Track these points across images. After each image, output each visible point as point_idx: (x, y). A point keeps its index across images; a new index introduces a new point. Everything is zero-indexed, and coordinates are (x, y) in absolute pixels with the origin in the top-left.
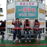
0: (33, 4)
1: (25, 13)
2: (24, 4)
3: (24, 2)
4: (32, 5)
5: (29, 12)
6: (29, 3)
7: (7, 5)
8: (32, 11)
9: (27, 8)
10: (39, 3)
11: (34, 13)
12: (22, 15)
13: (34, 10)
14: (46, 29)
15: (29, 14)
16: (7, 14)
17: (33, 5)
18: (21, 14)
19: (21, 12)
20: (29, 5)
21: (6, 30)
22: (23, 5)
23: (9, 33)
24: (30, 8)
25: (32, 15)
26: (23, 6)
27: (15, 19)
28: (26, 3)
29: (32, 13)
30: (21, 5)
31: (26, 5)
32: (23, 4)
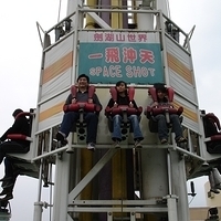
0: (143, 37)
1: (114, 64)
2: (110, 38)
3: (110, 33)
4: (138, 42)
6: (126, 34)
7: (44, 54)
8: (139, 58)
9: (121, 51)
10: (163, 34)
12: (101, 74)
13: (147, 57)
15: (128, 68)
17: (143, 42)
18: (99, 69)
19: (98, 63)
20: (127, 41)
22: (104, 41)
24: (131, 51)
25: (142, 72)
26: (107, 45)
28: (115, 34)
29: (141, 66)
30: (99, 42)
31: (115, 41)
32: (104, 38)
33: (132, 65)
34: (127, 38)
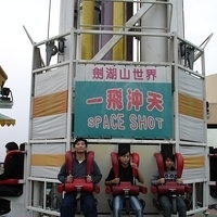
0: (151, 73)
1: (117, 112)
2: (112, 74)
3: (112, 67)
4: (145, 81)
5: (133, 111)
6: (132, 69)
7: (34, 75)
8: (146, 104)
9: (125, 93)
10: (176, 68)
11: (156, 114)
12: (101, 125)
13: (155, 102)
14: (211, 187)
15: (133, 118)
16: (31, 119)
17: (151, 81)
18: (98, 119)
19: (97, 110)
20: (132, 80)
21: (27, 189)
22: (105, 80)
23: (41, 204)
24: (137, 94)
25: (148, 123)
26: (108, 85)
27: (68, 140)
28: (118, 68)
29: (148, 114)
30: (99, 80)
31: (118, 80)
32: (105, 74)
33: (137, 114)
34: (132, 75)
